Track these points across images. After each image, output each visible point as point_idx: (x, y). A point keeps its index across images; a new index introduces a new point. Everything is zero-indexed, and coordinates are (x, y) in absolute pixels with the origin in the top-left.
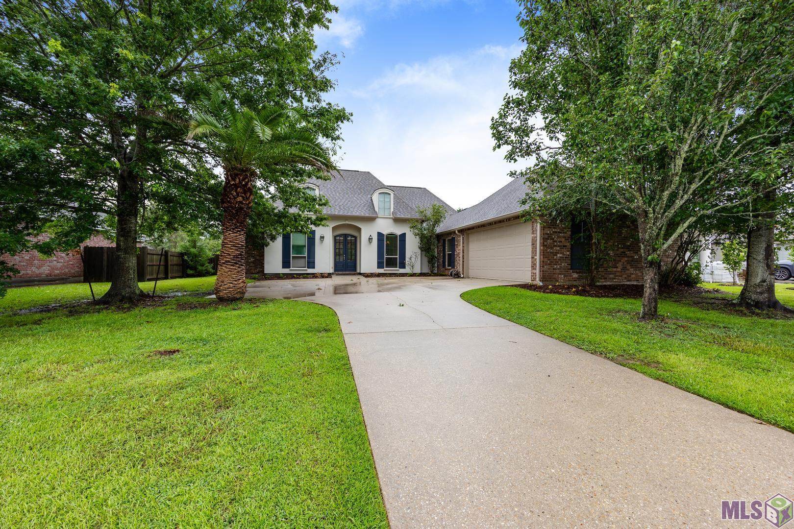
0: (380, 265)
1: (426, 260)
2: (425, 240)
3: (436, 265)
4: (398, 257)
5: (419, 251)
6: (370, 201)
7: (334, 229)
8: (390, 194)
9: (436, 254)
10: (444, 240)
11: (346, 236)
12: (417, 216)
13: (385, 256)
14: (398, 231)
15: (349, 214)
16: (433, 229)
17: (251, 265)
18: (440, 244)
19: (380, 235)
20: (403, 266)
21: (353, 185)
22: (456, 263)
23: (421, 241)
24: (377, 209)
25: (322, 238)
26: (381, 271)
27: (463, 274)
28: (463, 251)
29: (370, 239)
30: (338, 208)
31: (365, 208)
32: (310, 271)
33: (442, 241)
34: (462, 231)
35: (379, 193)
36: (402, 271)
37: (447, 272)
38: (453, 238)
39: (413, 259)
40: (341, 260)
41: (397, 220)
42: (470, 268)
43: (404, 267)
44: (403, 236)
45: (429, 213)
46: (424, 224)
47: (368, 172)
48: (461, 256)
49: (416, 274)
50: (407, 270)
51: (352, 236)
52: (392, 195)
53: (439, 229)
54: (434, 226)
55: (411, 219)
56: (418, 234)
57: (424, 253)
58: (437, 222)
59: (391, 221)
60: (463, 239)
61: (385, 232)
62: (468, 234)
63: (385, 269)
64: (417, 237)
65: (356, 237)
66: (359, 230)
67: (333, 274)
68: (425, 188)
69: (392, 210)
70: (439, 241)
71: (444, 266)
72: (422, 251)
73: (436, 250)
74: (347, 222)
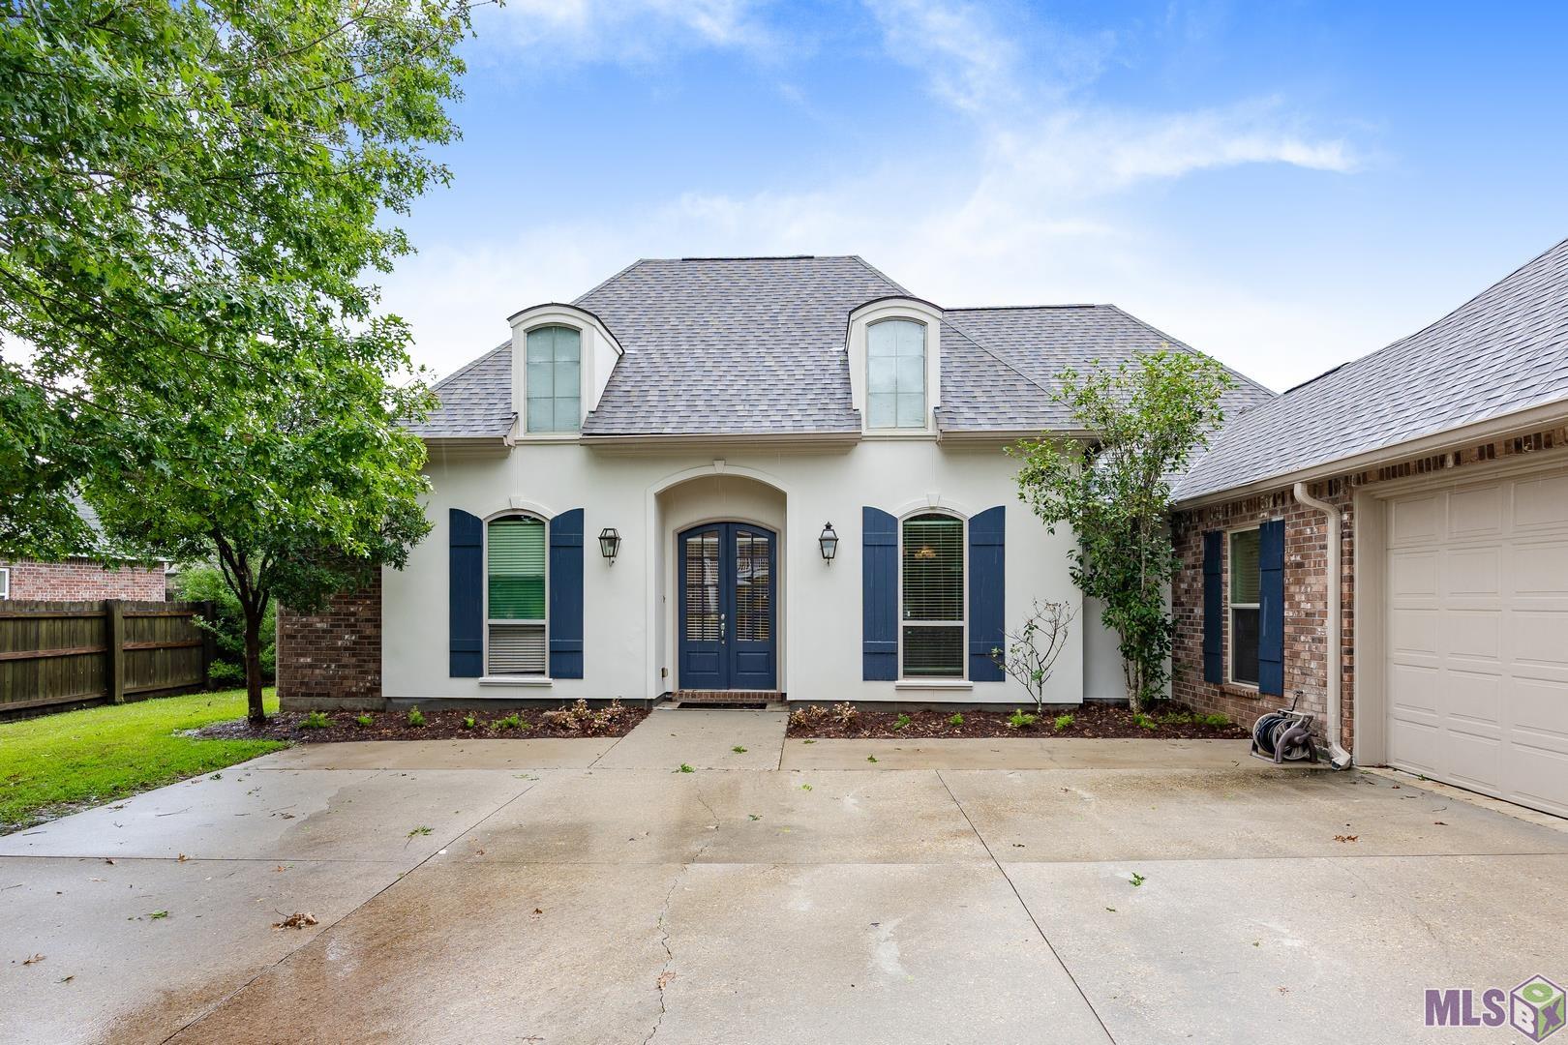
0: (877, 664)
1: (1109, 640)
2: (1105, 540)
3: (1167, 666)
4: (965, 623)
5: (1076, 595)
6: (835, 367)
7: (667, 500)
8: (923, 324)
9: (1166, 611)
10: (1214, 541)
11: (728, 529)
12: (1063, 420)
13: (902, 623)
14: (964, 498)
15: (725, 430)
16: (1149, 481)
17: (347, 659)
18: (1190, 559)
19: (875, 521)
20: (990, 669)
21: (776, 308)
22: (1291, 671)
23: (1086, 545)
24: (858, 401)
25: (611, 541)
26: (883, 691)
27: (1347, 744)
28: (1347, 607)
29: (828, 543)
30: (680, 405)
31: (803, 402)
32: (562, 689)
33: (1197, 544)
34: (1331, 487)
35: (870, 325)
36: (985, 692)
37: (1229, 711)
38: (1274, 532)
39: (1041, 641)
40: (711, 637)
41: (957, 446)
42: (1397, 710)
43: (999, 676)
44: (992, 522)
45: (1125, 401)
46: (1102, 462)
47: (854, 259)
48: (1330, 628)
49: (1054, 710)
50: (1009, 691)
51: (755, 529)
52: (934, 329)
53: (1181, 484)
54: (1154, 465)
55: (1031, 438)
56: (1069, 514)
57: (1100, 606)
58: (1171, 442)
59: (930, 453)
60: (1346, 533)
61: (901, 507)
62: (1381, 505)
63: (902, 681)
64: (1064, 527)
65: (772, 535)
66: (778, 499)
67: (666, 698)
68: (1110, 307)
69: (934, 399)
70: (1179, 542)
71: (1213, 673)
72: (1089, 593)
73: (1166, 591)
74: (719, 469)
